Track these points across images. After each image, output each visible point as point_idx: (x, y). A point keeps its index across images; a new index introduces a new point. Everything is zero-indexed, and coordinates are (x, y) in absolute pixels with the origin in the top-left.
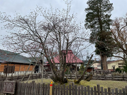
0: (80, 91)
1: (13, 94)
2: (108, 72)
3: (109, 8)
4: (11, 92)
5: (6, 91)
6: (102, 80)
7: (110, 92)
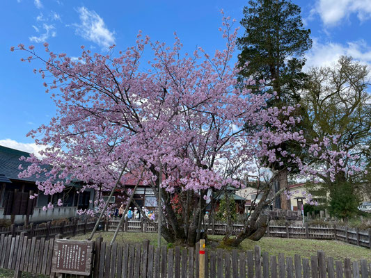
0: (276, 268)
1: (85, 276)
2: (293, 214)
3: (300, 42)
4: (79, 270)
5: (61, 267)
6: (281, 236)
7: (349, 270)
